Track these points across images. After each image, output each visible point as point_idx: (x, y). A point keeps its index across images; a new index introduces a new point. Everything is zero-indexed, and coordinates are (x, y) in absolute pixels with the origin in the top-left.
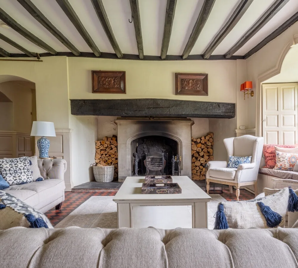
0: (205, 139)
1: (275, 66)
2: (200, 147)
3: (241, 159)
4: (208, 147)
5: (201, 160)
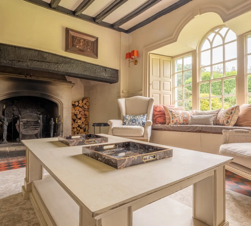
0: (83, 102)
1: (172, 35)
2: (78, 110)
3: (137, 117)
4: (85, 110)
5: (78, 122)
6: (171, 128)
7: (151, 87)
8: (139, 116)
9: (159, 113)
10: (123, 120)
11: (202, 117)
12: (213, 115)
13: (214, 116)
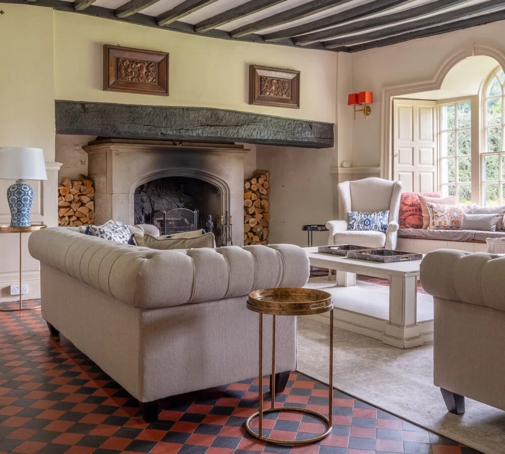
0: (258, 182)
2: (249, 197)
3: (373, 215)
4: (262, 197)
5: (250, 221)
6: (430, 235)
7: (396, 159)
8: (376, 214)
9: (411, 208)
10: (348, 221)
11: (480, 218)
12: (496, 214)
13: (498, 216)
